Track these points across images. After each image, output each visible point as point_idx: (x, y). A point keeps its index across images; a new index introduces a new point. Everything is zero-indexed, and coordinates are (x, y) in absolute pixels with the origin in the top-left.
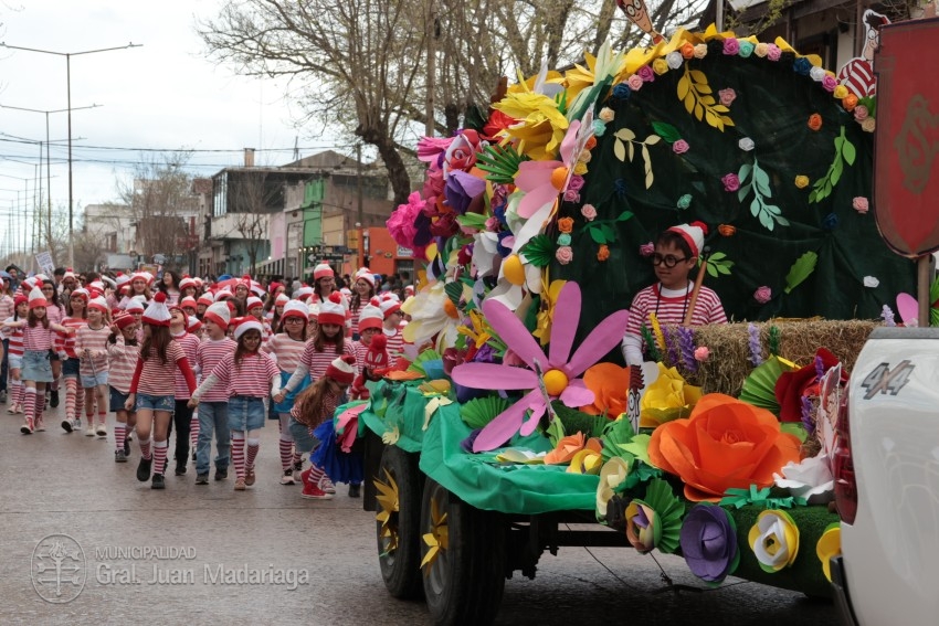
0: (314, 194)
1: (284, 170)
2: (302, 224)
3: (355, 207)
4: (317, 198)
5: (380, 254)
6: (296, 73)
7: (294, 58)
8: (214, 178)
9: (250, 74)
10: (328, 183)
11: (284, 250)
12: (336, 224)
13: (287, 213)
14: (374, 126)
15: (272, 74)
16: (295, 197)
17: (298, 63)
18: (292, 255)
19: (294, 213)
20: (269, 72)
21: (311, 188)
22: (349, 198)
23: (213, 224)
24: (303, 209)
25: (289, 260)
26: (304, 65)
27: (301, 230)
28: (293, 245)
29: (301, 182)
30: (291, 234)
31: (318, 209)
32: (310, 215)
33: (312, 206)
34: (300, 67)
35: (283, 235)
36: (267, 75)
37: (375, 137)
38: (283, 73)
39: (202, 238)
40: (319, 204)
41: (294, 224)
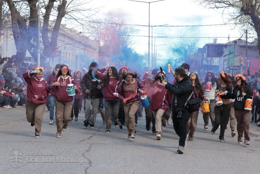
0: (232, 49)
1: (224, 44)
2: (228, 60)
3: (245, 52)
5: (253, 68)
6: (226, 7)
7: (226, 3)
8: (204, 47)
9: (210, 8)
11: (223, 68)
13: (224, 56)
14: (250, 7)
15: (217, 8)
16: (226, 51)
17: (227, 4)
18: (225, 70)
19: (226, 56)
20: (217, 7)
21: (231, 47)
23: (203, 61)
24: (228, 55)
26: (229, 4)
27: (228, 61)
28: (225, 66)
29: (228, 47)
30: (225, 63)
31: (233, 54)
32: (230, 56)
34: (228, 5)
35: (222, 64)
36: (216, 8)
38: (221, 7)
39: (200, 65)
40: (233, 52)
41: (225, 60)
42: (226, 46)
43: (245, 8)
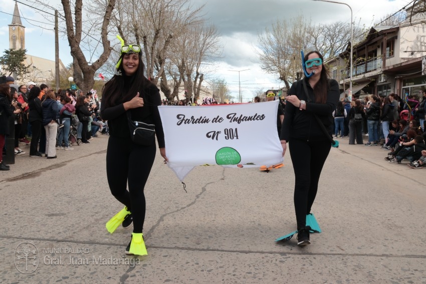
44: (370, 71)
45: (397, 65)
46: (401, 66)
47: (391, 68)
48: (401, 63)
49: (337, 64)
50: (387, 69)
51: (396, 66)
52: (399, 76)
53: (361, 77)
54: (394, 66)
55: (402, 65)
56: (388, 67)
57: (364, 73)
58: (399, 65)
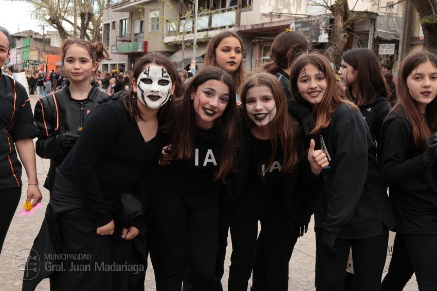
0: (26, 43)
1: (14, 35)
2: (22, 53)
3: (42, 48)
4: (28, 44)
5: (51, 64)
10: (32, 40)
11: (15, 61)
12: (36, 53)
13: (17, 49)
14: (55, 18)
16: (19, 44)
18: (18, 63)
19: (20, 49)
21: (25, 41)
22: (39, 45)
24: (23, 48)
25: (17, 64)
27: (22, 55)
28: (19, 59)
29: (22, 39)
32: (25, 50)
33: (27, 47)
35: (15, 56)
37: (56, 22)
40: (29, 46)
41: (19, 53)
42: (19, 38)
43: (52, 19)
44: (216, 29)
45: (257, 25)
46: (263, 28)
47: (248, 28)
48: (263, 24)
49: (161, 7)
50: (243, 29)
51: (256, 27)
52: (258, 39)
53: (201, 36)
54: (252, 26)
55: (264, 26)
56: (245, 26)
57: (207, 30)
58: (260, 27)
